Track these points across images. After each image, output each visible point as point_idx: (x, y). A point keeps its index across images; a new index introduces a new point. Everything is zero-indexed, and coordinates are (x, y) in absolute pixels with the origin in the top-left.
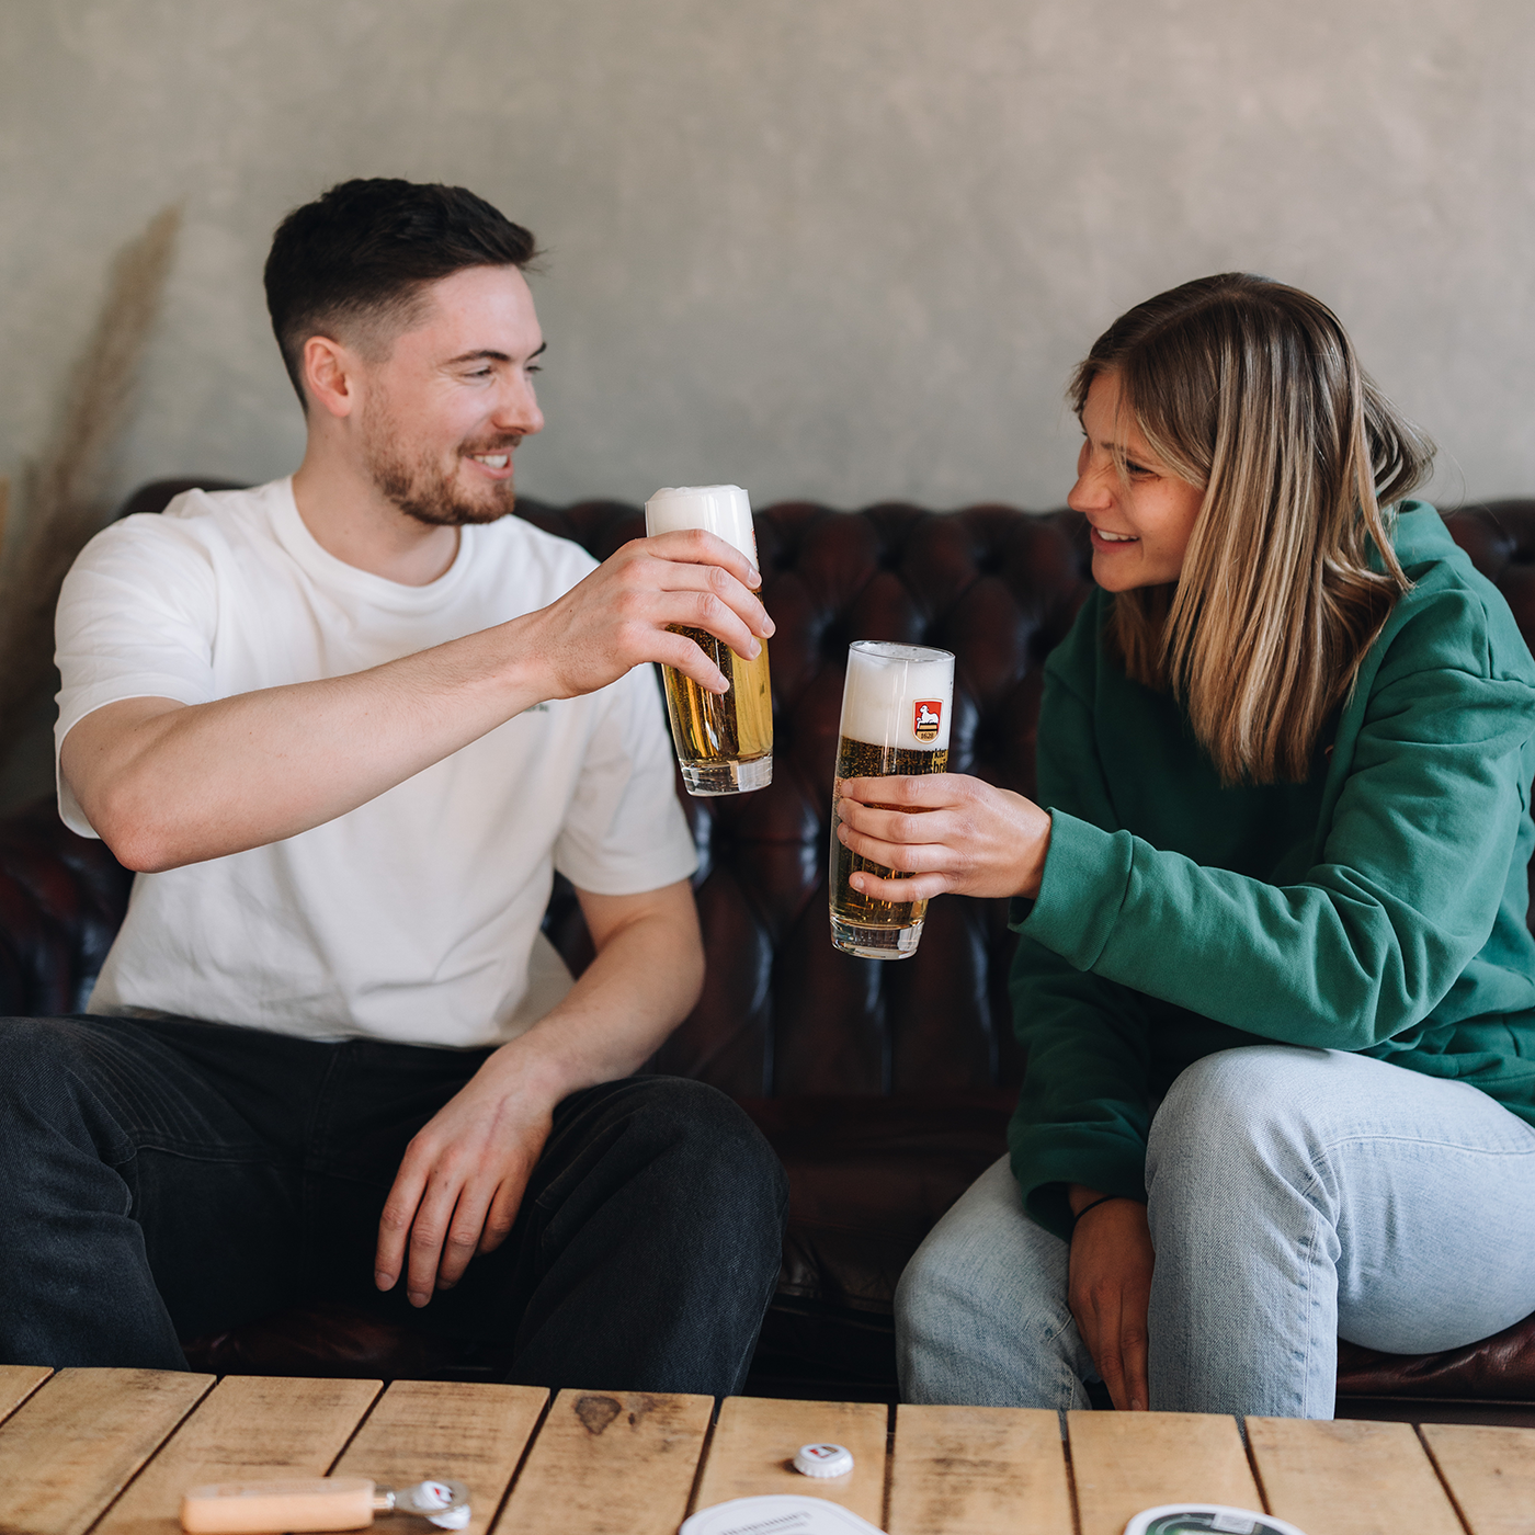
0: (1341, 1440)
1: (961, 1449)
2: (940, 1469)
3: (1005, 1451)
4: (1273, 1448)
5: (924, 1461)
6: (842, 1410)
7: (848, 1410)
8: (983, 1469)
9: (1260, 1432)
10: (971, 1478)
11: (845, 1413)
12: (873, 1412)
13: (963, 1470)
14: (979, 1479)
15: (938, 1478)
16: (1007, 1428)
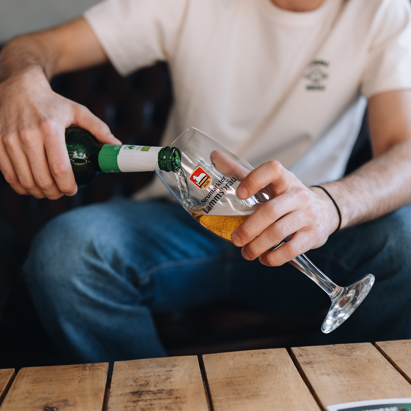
0: (342, 355)
1: (147, 384)
2: (135, 398)
3: (171, 383)
4: (310, 363)
5: (126, 394)
6: (84, 369)
7: (87, 368)
8: (159, 395)
9: (301, 355)
10: (153, 402)
11: (86, 370)
12: (100, 368)
13: (148, 397)
14: (156, 402)
15: (134, 404)
16: (172, 369)
